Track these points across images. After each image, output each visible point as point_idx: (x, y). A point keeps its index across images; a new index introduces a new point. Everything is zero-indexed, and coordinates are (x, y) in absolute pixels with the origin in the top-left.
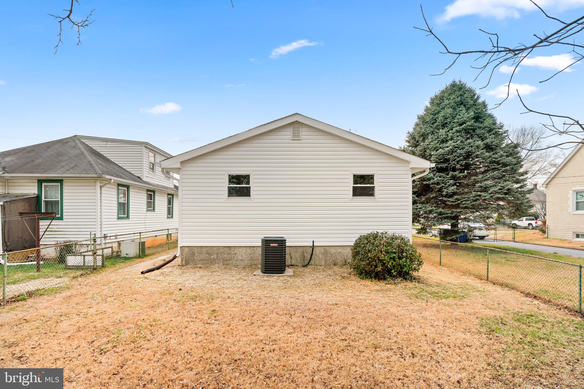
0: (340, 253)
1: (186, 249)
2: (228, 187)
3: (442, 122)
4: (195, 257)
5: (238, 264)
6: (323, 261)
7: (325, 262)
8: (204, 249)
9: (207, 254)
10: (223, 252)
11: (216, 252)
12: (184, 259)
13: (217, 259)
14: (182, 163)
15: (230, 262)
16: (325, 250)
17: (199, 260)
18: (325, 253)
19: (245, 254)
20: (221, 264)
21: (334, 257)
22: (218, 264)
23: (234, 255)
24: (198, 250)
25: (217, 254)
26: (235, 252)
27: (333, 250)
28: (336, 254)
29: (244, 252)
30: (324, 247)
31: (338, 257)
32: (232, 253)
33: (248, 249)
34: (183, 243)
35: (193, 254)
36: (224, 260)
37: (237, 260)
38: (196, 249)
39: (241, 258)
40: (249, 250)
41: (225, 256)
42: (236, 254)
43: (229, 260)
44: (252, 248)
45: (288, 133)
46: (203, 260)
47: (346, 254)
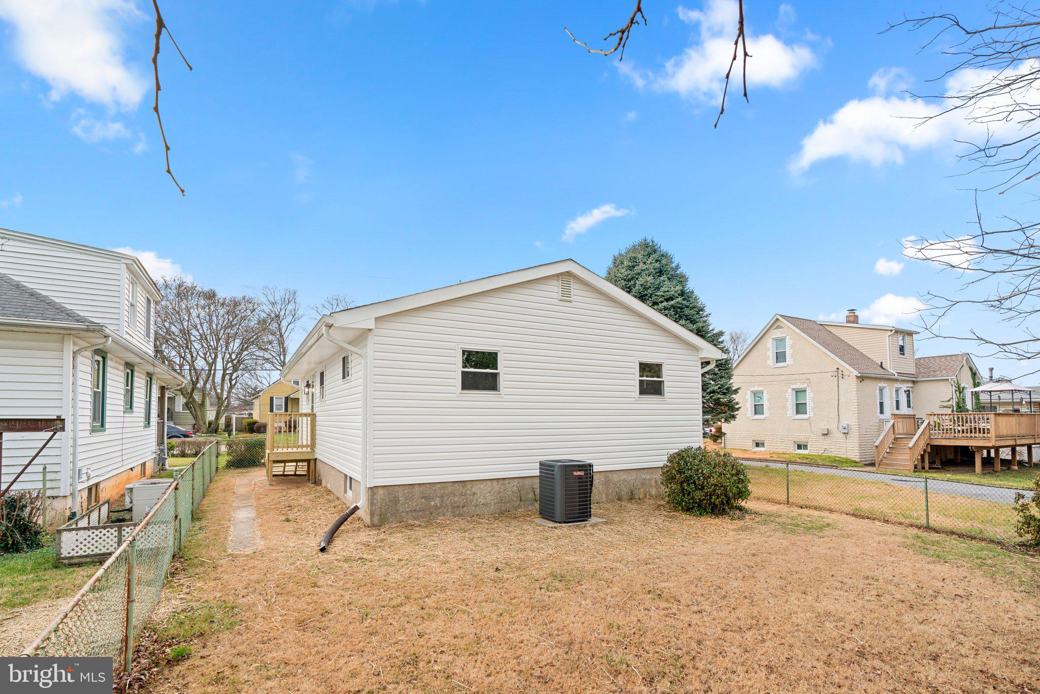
0: (625, 480)
1: (381, 491)
2: (463, 372)
3: (640, 293)
4: (399, 505)
5: (478, 513)
6: (604, 495)
7: (607, 495)
8: (417, 488)
9: (422, 498)
10: (451, 493)
11: (439, 493)
12: (378, 512)
13: (441, 506)
14: (377, 319)
15: (465, 509)
16: (606, 477)
17: (407, 512)
18: (607, 482)
19: (490, 492)
20: (449, 514)
21: (618, 488)
22: (444, 515)
23: (471, 497)
24: (406, 492)
25: (442, 497)
26: (474, 490)
27: (616, 477)
28: (620, 483)
29: (489, 489)
30: (605, 473)
31: (623, 487)
32: (468, 492)
33: (495, 483)
34: (375, 480)
35: (395, 501)
36: (454, 508)
37: (476, 506)
38: (401, 489)
39: (483, 502)
40: (496, 485)
41: (456, 499)
42: (474, 494)
43: (463, 507)
44: (501, 482)
45: (555, 288)
46: (415, 511)
47: (632, 482)
